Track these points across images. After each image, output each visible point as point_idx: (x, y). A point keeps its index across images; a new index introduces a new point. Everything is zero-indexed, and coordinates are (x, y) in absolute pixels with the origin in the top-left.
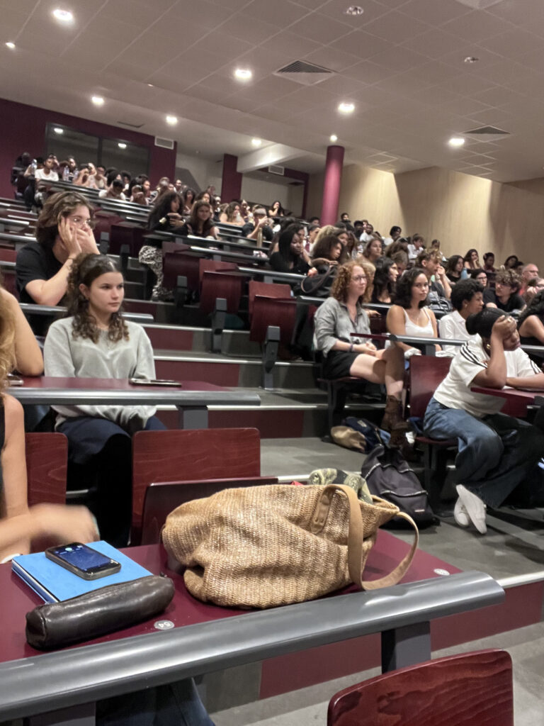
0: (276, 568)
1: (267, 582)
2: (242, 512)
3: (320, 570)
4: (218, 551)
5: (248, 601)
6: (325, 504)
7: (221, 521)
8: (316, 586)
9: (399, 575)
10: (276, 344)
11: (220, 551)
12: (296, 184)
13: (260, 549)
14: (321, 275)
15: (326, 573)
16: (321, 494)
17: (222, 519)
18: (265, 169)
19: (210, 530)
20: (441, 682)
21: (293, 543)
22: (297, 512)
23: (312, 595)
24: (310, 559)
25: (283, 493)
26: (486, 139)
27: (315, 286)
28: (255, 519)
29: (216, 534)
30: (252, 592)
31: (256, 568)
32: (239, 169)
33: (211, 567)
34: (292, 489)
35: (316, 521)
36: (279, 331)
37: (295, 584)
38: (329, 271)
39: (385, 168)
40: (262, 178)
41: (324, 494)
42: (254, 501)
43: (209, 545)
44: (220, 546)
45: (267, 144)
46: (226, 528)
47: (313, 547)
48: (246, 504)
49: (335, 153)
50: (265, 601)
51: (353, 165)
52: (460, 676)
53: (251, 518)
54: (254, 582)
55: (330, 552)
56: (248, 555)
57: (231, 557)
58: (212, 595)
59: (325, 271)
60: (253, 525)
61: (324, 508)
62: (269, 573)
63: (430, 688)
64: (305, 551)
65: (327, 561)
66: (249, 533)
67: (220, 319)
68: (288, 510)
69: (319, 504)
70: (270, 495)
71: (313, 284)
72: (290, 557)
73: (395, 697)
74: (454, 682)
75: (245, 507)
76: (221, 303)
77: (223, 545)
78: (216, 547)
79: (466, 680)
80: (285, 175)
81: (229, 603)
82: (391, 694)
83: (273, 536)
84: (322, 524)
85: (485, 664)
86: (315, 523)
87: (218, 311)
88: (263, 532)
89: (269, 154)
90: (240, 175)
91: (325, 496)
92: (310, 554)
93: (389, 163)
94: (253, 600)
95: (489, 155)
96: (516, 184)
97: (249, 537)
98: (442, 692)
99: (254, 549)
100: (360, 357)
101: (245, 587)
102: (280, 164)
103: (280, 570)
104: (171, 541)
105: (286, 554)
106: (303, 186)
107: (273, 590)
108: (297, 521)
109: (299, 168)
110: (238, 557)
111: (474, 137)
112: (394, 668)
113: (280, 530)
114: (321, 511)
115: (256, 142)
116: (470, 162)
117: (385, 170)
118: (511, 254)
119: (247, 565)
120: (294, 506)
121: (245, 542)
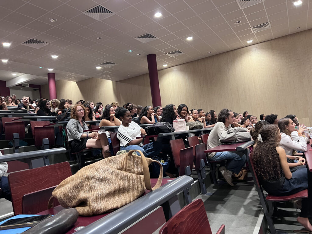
0: (119, 190)
1: (116, 197)
2: (96, 172)
3: (136, 186)
4: (90, 192)
5: (112, 207)
6: (130, 160)
7: (88, 178)
8: (136, 194)
9: (160, 183)
10: (48, 145)
11: (92, 191)
12: (35, 90)
13: (110, 184)
14: (64, 113)
15: (138, 187)
16: (127, 156)
17: (89, 178)
18: (20, 85)
19: (83, 185)
20: (186, 216)
21: (123, 178)
22: (120, 166)
23: (135, 198)
24: (131, 182)
25: (111, 160)
26: (108, 66)
27: (62, 117)
28: (103, 173)
29: (87, 185)
30: (113, 203)
31: (111, 192)
32: (7, 86)
33: (91, 198)
34: (114, 157)
35: (128, 168)
36: (48, 140)
37: (128, 195)
38: (67, 111)
39: (72, 80)
40: (19, 89)
41: (128, 156)
42: (100, 166)
43: (85, 190)
44: (91, 189)
45: (20, 75)
46: (91, 181)
47: (131, 177)
48: (96, 169)
49: (51, 76)
50: (119, 205)
51: (60, 80)
52: (191, 212)
53: (102, 173)
54: (111, 199)
55: (137, 178)
56: (106, 188)
57: (99, 191)
58: (95, 210)
59: (66, 111)
60: (104, 175)
61: (129, 162)
62: (117, 193)
63: (184, 219)
64: (128, 180)
65: (137, 182)
66: (103, 179)
67: (17, 142)
68: (116, 166)
69: (128, 160)
70: (106, 162)
71: (61, 117)
72: (124, 184)
73: (176, 226)
74: (190, 215)
75: (97, 170)
76: (16, 135)
77: (93, 188)
78: (89, 190)
79: (193, 213)
80: (30, 87)
81: (104, 211)
82: (175, 225)
83: (114, 177)
84: (130, 169)
85: (196, 205)
86: (128, 169)
87: (15, 138)
88: (109, 177)
89: (21, 79)
90: (8, 88)
91: (129, 157)
92: (130, 181)
93: (74, 78)
94: (115, 206)
95: (109, 72)
96: (120, 81)
97: (104, 181)
98: (188, 220)
99: (107, 185)
100: (89, 140)
101: (109, 202)
102: (26, 82)
103: (121, 191)
104: (63, 197)
105: (121, 183)
106: (39, 90)
107: (120, 200)
108: (121, 169)
109: (36, 83)
110: (102, 190)
111: (104, 66)
112: (172, 216)
113: (116, 174)
114: (129, 163)
115: (14, 74)
116: (104, 75)
117: (72, 81)
118: (124, 104)
119: (107, 192)
120: (117, 164)
121: (102, 184)
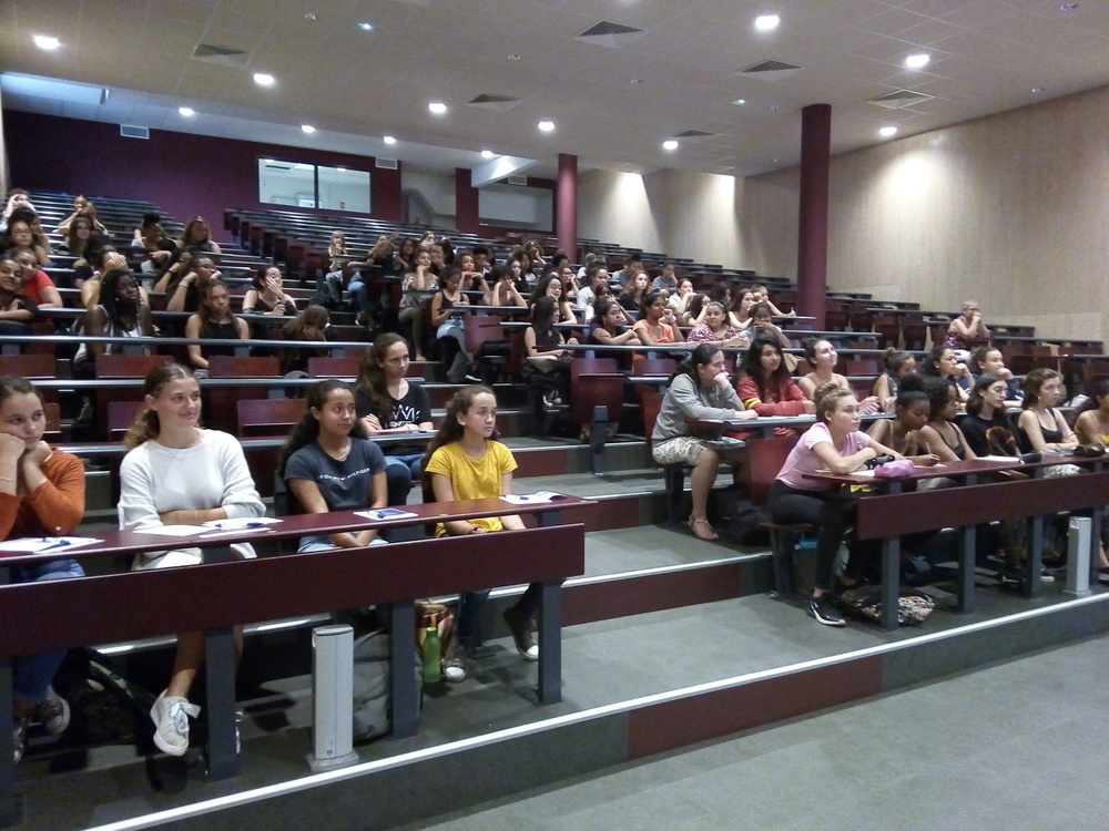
18: (504, 181)
32: (475, 183)
39: (628, 169)
40: (503, 190)
49: (568, 161)
80: (529, 185)
90: (476, 190)
95: (710, 154)
96: (758, 178)
102: (521, 173)
109: (543, 175)
111: (683, 139)
115: (487, 154)
116: (699, 161)
117: (633, 172)
